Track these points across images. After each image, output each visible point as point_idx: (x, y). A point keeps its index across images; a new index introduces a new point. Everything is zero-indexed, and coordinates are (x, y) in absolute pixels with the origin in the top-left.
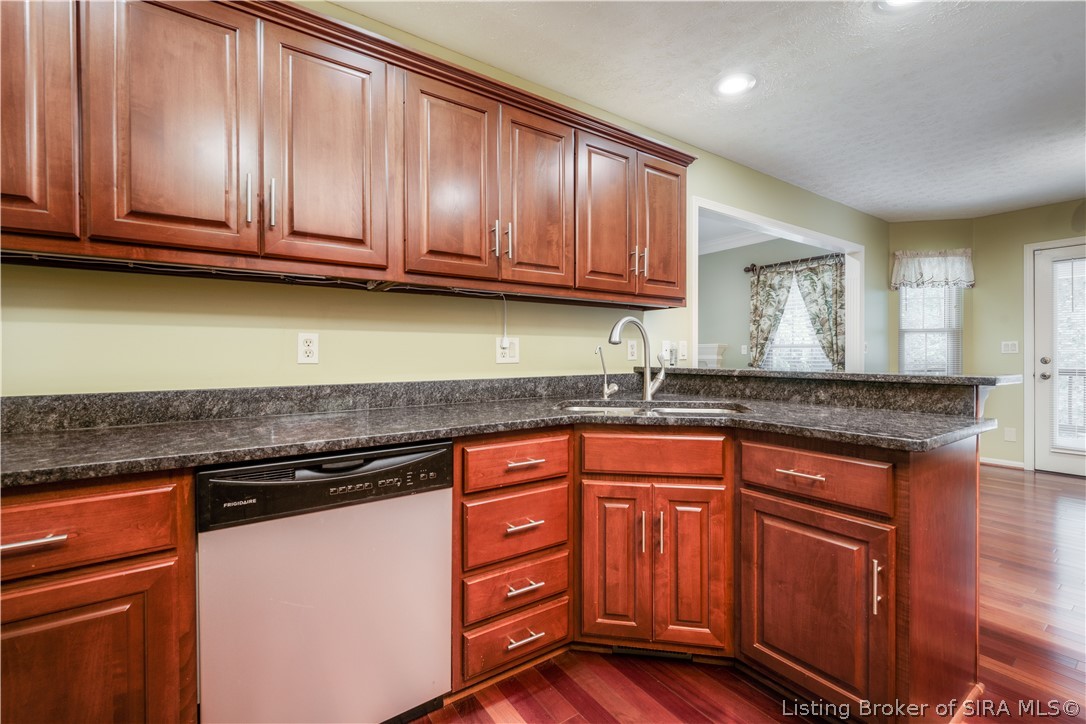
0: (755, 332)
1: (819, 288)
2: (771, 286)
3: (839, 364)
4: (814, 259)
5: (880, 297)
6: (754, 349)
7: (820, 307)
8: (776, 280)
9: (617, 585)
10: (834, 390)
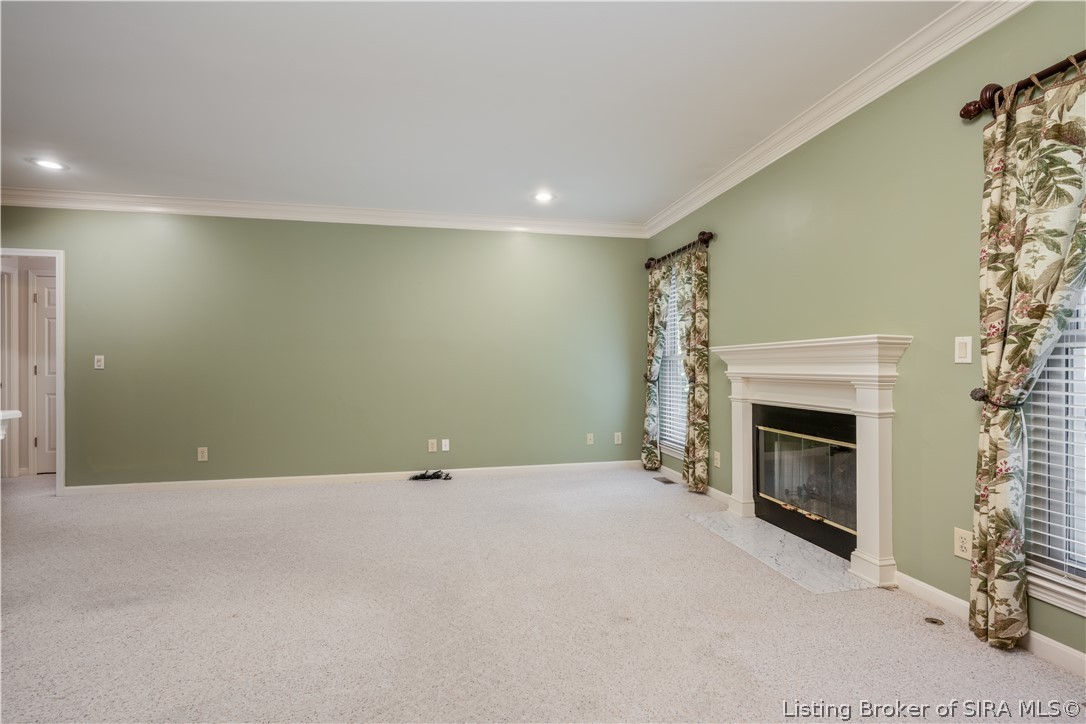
0: (998, 294)
6: (994, 347)
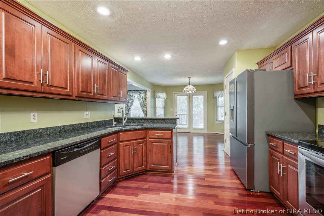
0: (127, 107)
1: (141, 96)
2: (131, 96)
3: (146, 114)
4: (140, 90)
5: (153, 100)
6: (127, 111)
7: (141, 101)
8: (132, 94)
9: (127, 163)
10: (158, 121)
